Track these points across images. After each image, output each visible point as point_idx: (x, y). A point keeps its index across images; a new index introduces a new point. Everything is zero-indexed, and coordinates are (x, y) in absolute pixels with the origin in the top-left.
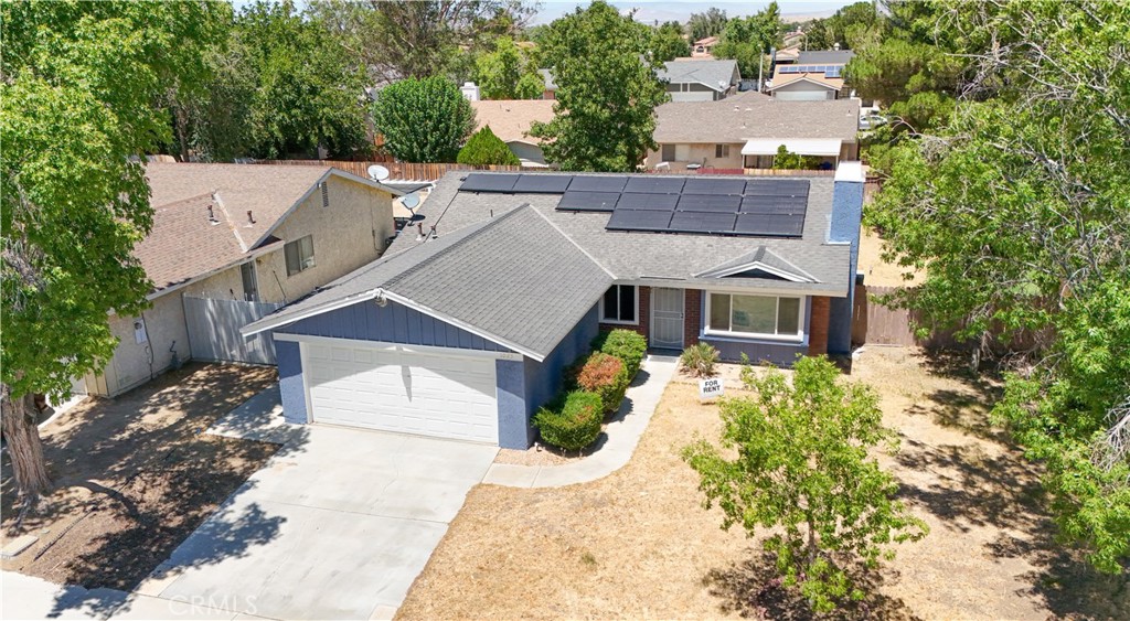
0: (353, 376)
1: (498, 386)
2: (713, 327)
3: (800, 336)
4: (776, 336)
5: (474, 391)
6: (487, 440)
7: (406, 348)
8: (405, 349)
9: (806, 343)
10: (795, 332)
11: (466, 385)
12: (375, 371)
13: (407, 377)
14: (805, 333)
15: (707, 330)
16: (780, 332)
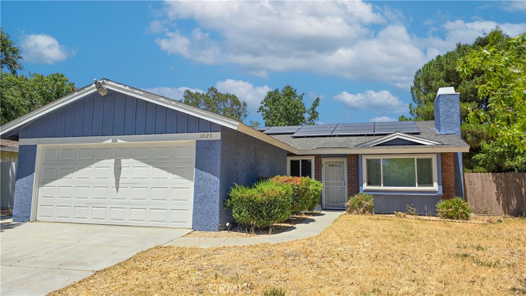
0: (75, 173)
1: (197, 167)
2: (369, 184)
3: (436, 187)
4: (417, 188)
5: (175, 176)
6: (182, 225)
7: (121, 141)
8: (119, 141)
9: (441, 193)
10: (431, 184)
11: (168, 172)
12: (93, 166)
13: (118, 170)
14: (439, 185)
15: (365, 186)
16: (420, 184)
